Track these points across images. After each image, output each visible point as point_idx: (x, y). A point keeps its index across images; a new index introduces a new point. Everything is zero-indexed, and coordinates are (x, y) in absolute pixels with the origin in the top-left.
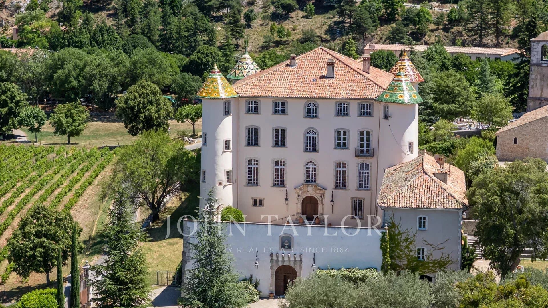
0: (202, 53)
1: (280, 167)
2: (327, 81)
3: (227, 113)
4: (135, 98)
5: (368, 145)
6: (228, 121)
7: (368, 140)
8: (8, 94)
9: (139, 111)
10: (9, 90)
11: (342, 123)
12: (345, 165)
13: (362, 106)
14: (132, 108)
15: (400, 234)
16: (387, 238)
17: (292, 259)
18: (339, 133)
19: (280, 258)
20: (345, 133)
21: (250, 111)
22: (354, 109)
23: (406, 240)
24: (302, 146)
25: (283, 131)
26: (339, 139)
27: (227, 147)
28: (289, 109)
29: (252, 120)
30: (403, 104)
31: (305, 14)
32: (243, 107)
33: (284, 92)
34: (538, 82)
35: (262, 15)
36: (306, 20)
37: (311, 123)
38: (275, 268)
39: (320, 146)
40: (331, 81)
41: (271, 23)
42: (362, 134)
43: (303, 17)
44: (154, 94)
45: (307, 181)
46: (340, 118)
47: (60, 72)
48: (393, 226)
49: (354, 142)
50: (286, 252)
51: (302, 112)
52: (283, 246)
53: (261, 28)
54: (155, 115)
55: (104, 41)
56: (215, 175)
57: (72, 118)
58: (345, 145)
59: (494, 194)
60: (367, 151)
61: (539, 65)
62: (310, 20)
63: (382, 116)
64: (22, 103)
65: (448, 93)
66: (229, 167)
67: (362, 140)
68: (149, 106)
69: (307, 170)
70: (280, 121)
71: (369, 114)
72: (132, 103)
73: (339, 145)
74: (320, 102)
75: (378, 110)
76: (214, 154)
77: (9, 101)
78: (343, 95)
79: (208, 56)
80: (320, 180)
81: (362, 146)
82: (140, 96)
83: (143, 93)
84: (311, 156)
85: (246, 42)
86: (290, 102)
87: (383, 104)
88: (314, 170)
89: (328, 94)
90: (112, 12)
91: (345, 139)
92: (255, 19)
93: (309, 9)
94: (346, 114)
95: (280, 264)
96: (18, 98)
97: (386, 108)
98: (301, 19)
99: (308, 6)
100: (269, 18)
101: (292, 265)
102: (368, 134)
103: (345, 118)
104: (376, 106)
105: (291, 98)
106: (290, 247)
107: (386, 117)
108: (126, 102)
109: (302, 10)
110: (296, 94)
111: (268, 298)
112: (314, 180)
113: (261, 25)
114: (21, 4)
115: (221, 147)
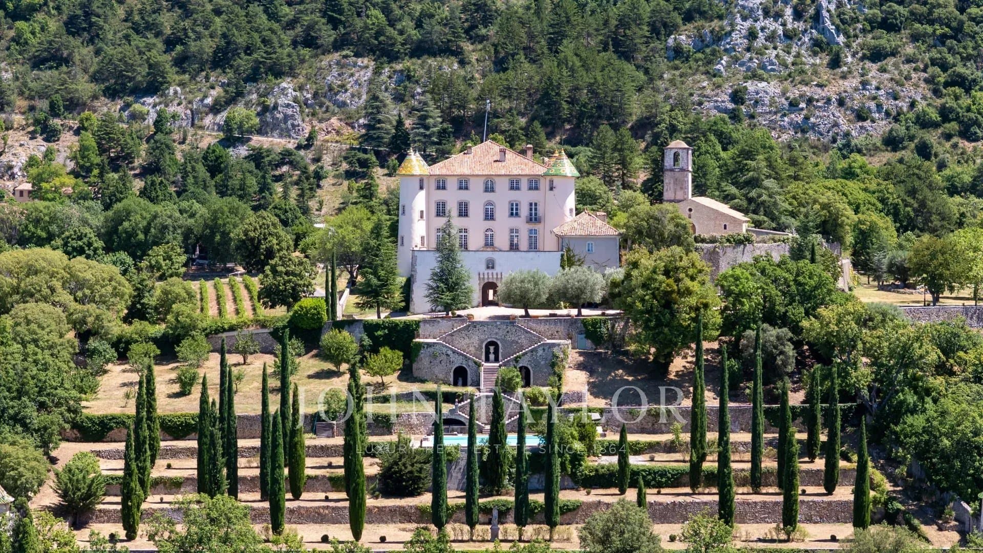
0: (280, 209)
1: (463, 234)
2: (500, 164)
3: (421, 188)
4: (255, 229)
5: (536, 214)
6: (422, 194)
7: (536, 209)
8: (85, 240)
9: (259, 241)
10: (86, 236)
11: (514, 195)
12: (517, 231)
13: (530, 182)
14: (252, 239)
15: (574, 256)
16: (565, 258)
17: (495, 276)
18: (512, 205)
19: (486, 277)
20: (517, 205)
21: (438, 188)
22: (524, 184)
23: (579, 260)
24: (482, 215)
25: (466, 205)
26: (512, 209)
27: (422, 217)
28: (471, 185)
29: (440, 195)
30: (565, 176)
31: (386, 171)
32: (433, 185)
33: (467, 171)
34: (672, 186)
35: (333, 174)
36: (389, 178)
37: (490, 196)
38: (482, 284)
39: (497, 215)
40: (503, 164)
41: (346, 183)
42: (531, 204)
43: (386, 175)
44: (274, 225)
45: (486, 245)
46: (513, 192)
47: (126, 224)
48: (569, 250)
49: (524, 211)
50: (490, 271)
51: (482, 187)
52: (488, 268)
53: (333, 189)
54: (276, 247)
55: (158, 196)
56: (411, 239)
57: (171, 260)
58: (517, 214)
59: (643, 220)
60: (536, 219)
61: (672, 170)
62: (393, 178)
63: (548, 188)
64: (100, 251)
65: (590, 196)
66: (424, 233)
67: (531, 209)
68: (270, 238)
69: (486, 236)
70: (464, 196)
71: (537, 188)
72: (252, 234)
73: (512, 214)
74: (496, 179)
75: (544, 184)
76: (411, 221)
77: (86, 248)
78: (515, 172)
79: (286, 212)
80: (497, 243)
81: (531, 214)
82: (261, 227)
83: (264, 224)
84: (489, 224)
85: (321, 203)
86: (472, 180)
87: (548, 178)
88: (492, 236)
89: (503, 172)
90: (137, 172)
91: (517, 209)
92: (326, 177)
93: (391, 165)
94: (518, 189)
95: (486, 281)
96: (95, 245)
97: (551, 182)
98: (382, 178)
99: (390, 161)
100: (344, 176)
101: (495, 281)
102: (536, 204)
103: (517, 192)
104: (542, 181)
105: (473, 175)
106: (493, 268)
107: (551, 189)
108: (246, 235)
109: (382, 167)
110: (477, 173)
111: (477, 306)
112: (492, 245)
113: (333, 185)
114: (14, 163)
115: (416, 215)
